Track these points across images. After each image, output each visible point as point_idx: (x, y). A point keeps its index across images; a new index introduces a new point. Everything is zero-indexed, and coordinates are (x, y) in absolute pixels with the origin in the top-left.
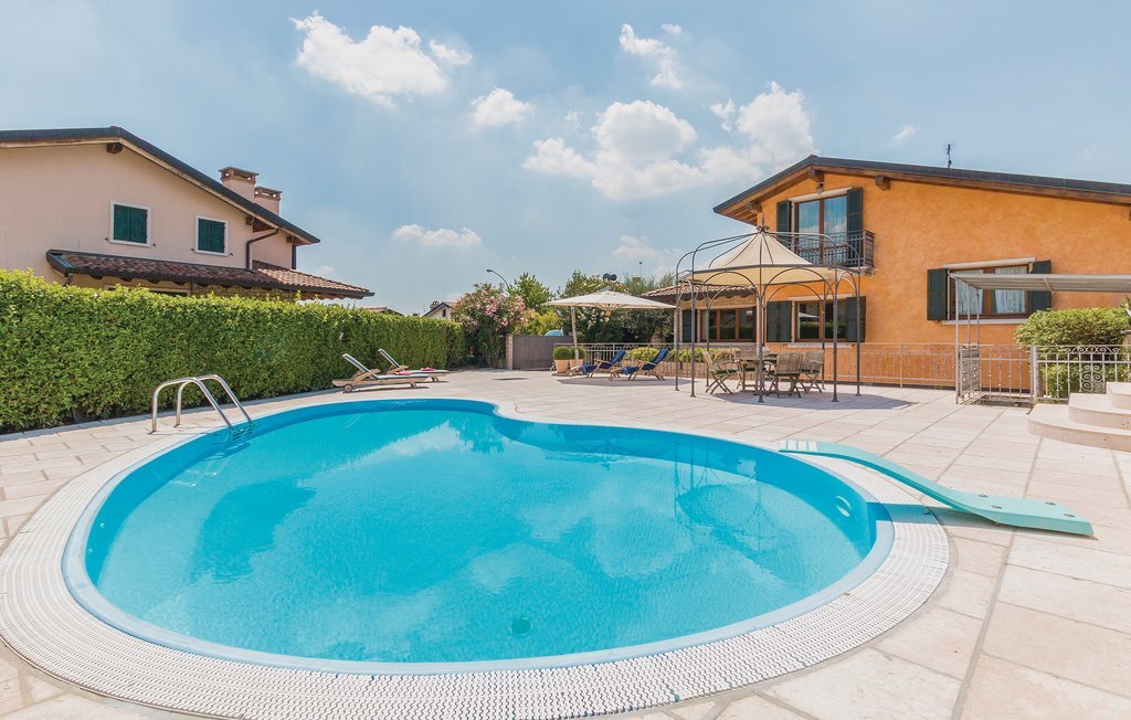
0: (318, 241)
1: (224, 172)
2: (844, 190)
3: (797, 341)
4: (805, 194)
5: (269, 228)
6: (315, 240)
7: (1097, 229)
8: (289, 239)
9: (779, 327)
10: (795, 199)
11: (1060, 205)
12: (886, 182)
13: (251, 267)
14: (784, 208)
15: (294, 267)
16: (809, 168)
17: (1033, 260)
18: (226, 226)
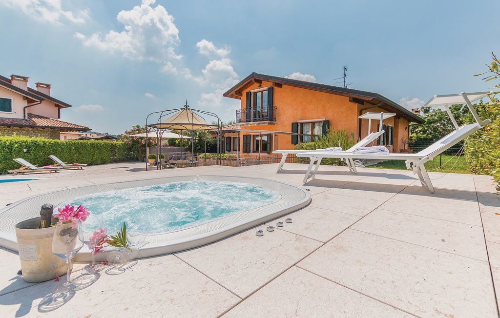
0: (71, 106)
1: (12, 76)
2: (266, 88)
3: (254, 152)
4: (254, 89)
5: (35, 101)
6: (68, 106)
7: (345, 107)
8: (56, 105)
9: (247, 146)
10: (253, 91)
11: (334, 96)
12: (279, 85)
13: (27, 118)
14: (249, 94)
15: (59, 117)
16: (252, 78)
17: (324, 119)
18: (12, 101)
